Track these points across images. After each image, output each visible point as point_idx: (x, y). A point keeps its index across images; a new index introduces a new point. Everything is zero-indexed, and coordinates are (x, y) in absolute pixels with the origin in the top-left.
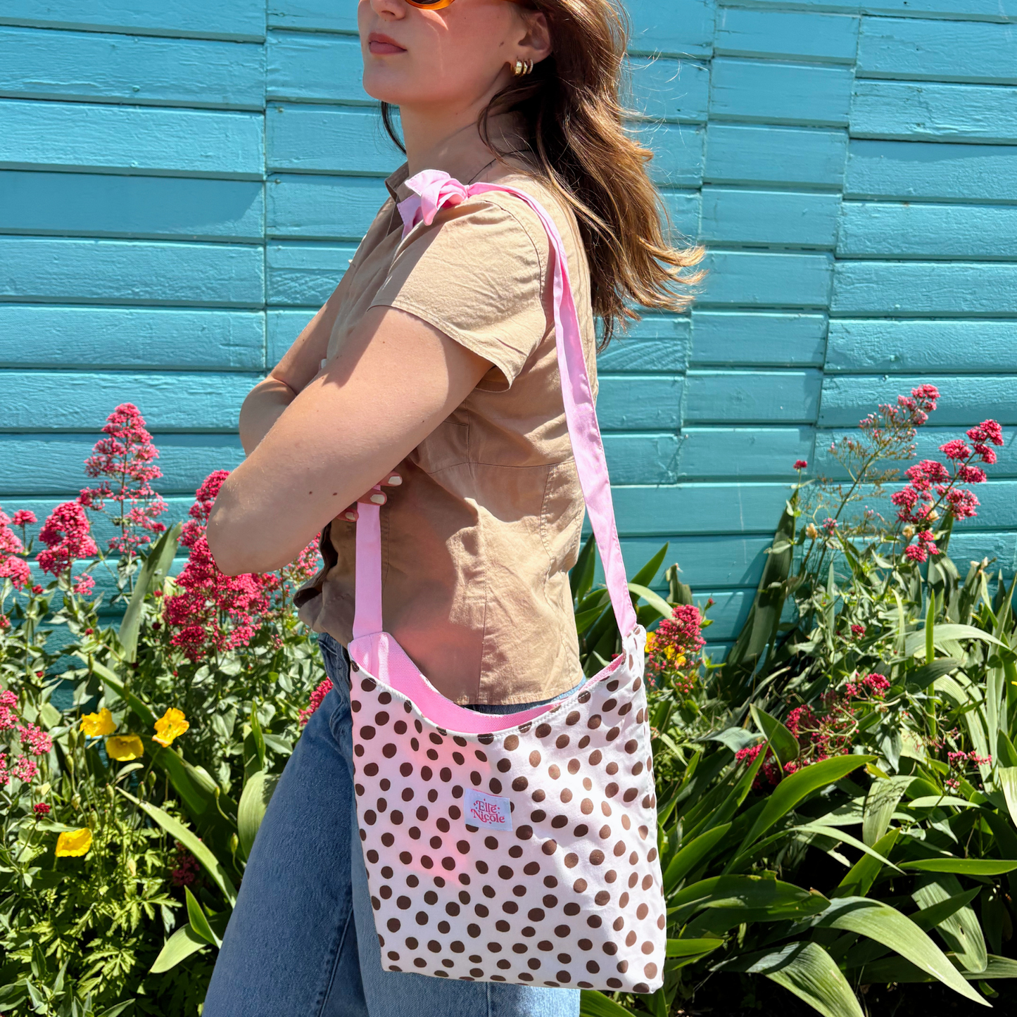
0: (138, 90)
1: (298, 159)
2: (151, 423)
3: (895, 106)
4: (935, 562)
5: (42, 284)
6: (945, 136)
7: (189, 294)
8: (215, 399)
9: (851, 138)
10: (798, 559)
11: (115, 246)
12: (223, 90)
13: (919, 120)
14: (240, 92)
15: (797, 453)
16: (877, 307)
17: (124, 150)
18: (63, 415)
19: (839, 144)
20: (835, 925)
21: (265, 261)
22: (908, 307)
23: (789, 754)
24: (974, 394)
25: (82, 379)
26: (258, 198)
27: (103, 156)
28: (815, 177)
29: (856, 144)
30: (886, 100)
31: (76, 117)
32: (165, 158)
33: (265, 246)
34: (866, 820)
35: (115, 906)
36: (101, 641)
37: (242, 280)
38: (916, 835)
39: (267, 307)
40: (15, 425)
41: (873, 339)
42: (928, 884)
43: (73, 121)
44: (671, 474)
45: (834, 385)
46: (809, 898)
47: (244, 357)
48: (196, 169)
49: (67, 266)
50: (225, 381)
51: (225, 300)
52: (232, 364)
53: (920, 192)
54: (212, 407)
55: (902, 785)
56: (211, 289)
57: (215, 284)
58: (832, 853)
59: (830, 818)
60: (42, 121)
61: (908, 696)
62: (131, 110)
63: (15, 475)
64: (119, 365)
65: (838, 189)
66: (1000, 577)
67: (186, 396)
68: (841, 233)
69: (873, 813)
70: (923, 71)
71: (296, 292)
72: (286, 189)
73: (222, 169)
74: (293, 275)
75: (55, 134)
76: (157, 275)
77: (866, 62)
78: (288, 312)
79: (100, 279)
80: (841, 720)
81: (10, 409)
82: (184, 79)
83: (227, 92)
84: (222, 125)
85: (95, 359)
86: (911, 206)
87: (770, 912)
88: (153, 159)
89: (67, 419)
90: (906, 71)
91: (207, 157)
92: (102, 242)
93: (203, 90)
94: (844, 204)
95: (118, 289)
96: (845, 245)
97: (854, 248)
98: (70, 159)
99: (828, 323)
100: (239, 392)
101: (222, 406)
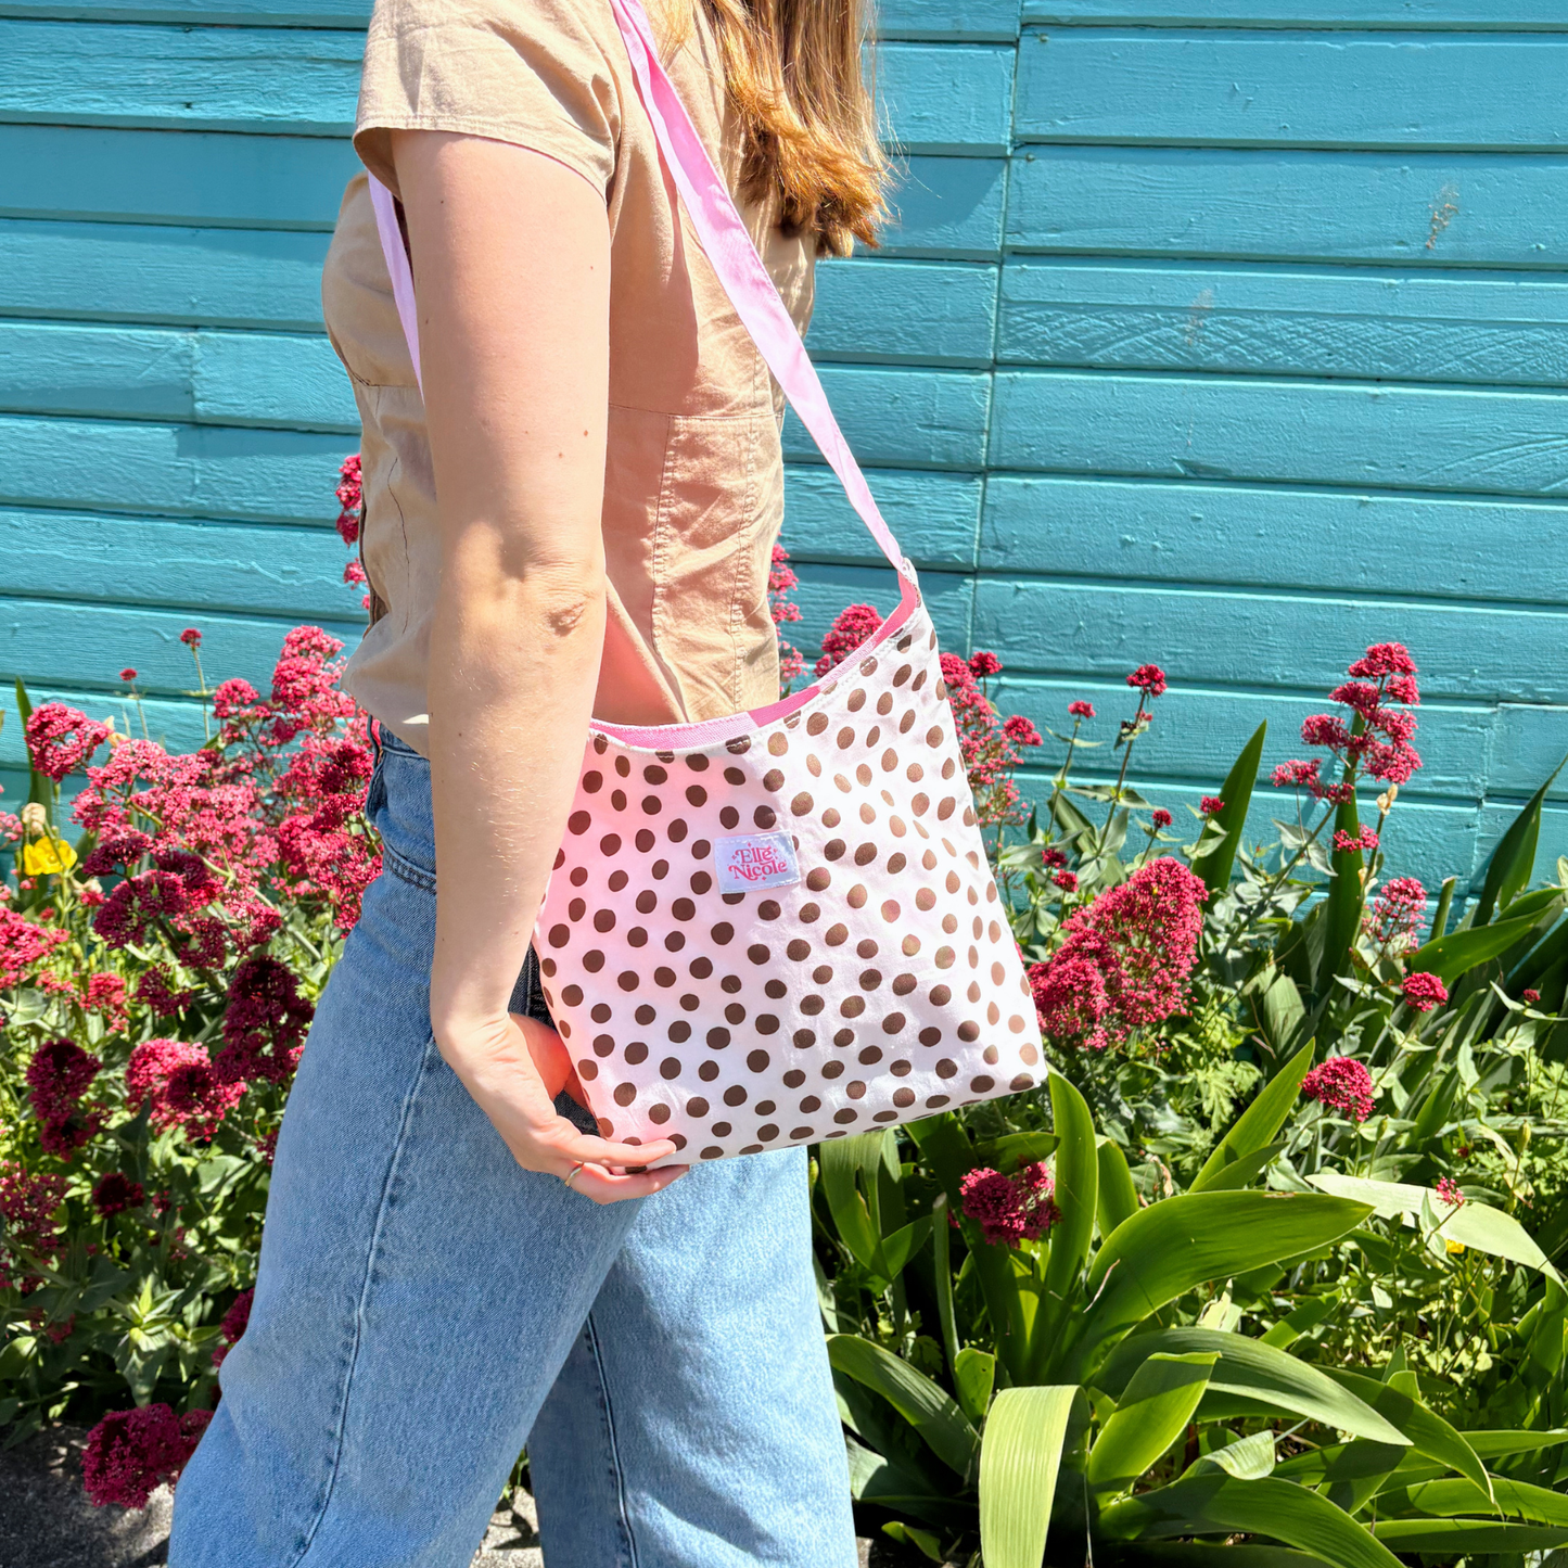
1: (1065, 119)
7: (877, 342)
8: (902, 510)
12: (954, 10)
14: (981, 12)
21: (999, 290)
26: (995, 186)
33: (1000, 264)
37: (960, 321)
39: (997, 365)
47: (953, 448)
48: (902, 139)
50: (921, 485)
51: (931, 353)
52: (934, 458)
54: (898, 525)
56: (911, 335)
57: (918, 328)
71: (1044, 342)
72: (1045, 170)
73: (941, 137)
74: (1042, 314)
78: (1028, 375)
83: (960, 10)
84: (948, 67)
91: (922, 119)
93: (922, 11)
100: (941, 503)
101: (912, 525)
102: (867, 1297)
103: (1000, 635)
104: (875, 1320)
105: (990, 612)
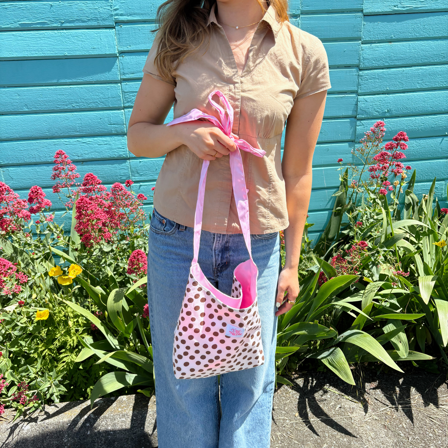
0: (63, 23)
1: (130, 46)
2: (85, 157)
4: (407, 195)
5: (38, 105)
6: (407, 10)
7: (94, 105)
8: (108, 146)
9: (364, 16)
10: (348, 197)
12: (97, 20)
13: (395, 4)
14: (104, 20)
15: (347, 154)
16: (379, 89)
17: (61, 48)
18: (52, 156)
19: (359, 19)
20: (347, 341)
21: (122, 89)
22: (392, 89)
23: (332, 274)
24: (423, 124)
25: (58, 142)
26: (116, 64)
27: (53, 51)
28: (349, 35)
29: (367, 18)
31: (41, 36)
32: (78, 50)
33: (121, 83)
34: (363, 300)
35: (68, 337)
37: (113, 98)
38: (385, 305)
39: (124, 108)
40: (35, 161)
41: (377, 103)
42: (389, 324)
43: (40, 38)
45: (361, 124)
46: (329, 331)
47: (117, 129)
48: (90, 54)
49: (46, 97)
50: (111, 139)
51: (108, 106)
52: (113, 132)
53: (397, 37)
54: (108, 149)
55: (379, 285)
56: (102, 102)
57: (103, 100)
58: (349, 312)
59: (349, 299)
60: (28, 39)
61: (379, 249)
62: (62, 31)
64: (70, 135)
65: (359, 39)
66: (437, 200)
67: (97, 146)
68: (362, 58)
69: (366, 297)
72: (127, 59)
73: (100, 53)
74: (133, 94)
75: (34, 44)
76: (81, 98)
79: (59, 102)
81: (32, 155)
82: (81, 16)
83: (99, 20)
84: (98, 35)
85: (61, 133)
86: (392, 43)
88: (73, 51)
91: (94, 48)
93: (89, 20)
94: (362, 45)
95: (66, 105)
96: (364, 64)
97: (367, 65)
99: (358, 98)
100: (117, 143)
101: (111, 149)
102: (126, 339)
103: (138, 173)
104: (129, 343)
105: (134, 168)
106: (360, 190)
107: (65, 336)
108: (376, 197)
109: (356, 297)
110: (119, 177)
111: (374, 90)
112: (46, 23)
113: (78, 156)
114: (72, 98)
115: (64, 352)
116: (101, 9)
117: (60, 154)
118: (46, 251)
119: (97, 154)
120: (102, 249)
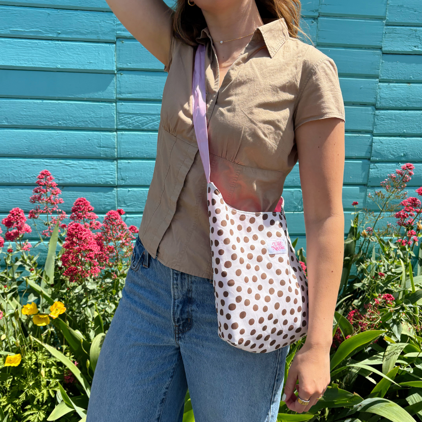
0: (60, 33)
1: (130, 64)
2: (67, 181)
3: (404, 38)
5: (19, 120)
7: (83, 124)
8: (94, 170)
9: (383, 53)
10: (358, 247)
11: (50, 103)
12: (97, 33)
13: (416, 44)
14: (105, 34)
15: (358, 198)
16: (395, 131)
17: (54, 60)
18: (29, 177)
19: (377, 56)
20: (368, 411)
21: (116, 110)
22: (410, 132)
23: (348, 332)
25: (37, 162)
26: (113, 81)
27: (45, 63)
28: (366, 71)
29: (386, 56)
30: (400, 35)
31: (33, 45)
32: (72, 64)
33: (116, 103)
34: (384, 363)
35: (37, 391)
36: (38, 274)
37: (106, 118)
38: (408, 371)
39: (117, 130)
40: (8, 182)
41: (393, 146)
42: (414, 394)
43: (32, 47)
44: (299, 207)
45: (375, 167)
46: (353, 397)
47: (107, 153)
48: (85, 68)
49: (30, 112)
50: (99, 163)
51: (99, 127)
52: (102, 156)
53: (416, 78)
54: (93, 174)
55: (401, 347)
56: (92, 122)
57: (94, 120)
58: (367, 377)
59: (367, 361)
60: (18, 47)
61: (405, 305)
62: (57, 42)
63: (8, 204)
64: (53, 155)
65: (376, 77)
67: (82, 169)
68: (378, 97)
69: (387, 360)
70: (417, 22)
71: (130, 124)
72: (125, 77)
73: (96, 68)
74: (129, 116)
75: (24, 53)
76: (69, 116)
77: (389, 18)
78: (126, 133)
79: (44, 118)
80: (374, 317)
81: (6, 175)
82: (80, 29)
83: (99, 34)
84: (97, 49)
85: (42, 153)
86: (411, 85)
87: (336, 403)
88: (67, 64)
89: (30, 179)
90: (410, 21)
91: (90, 63)
92: (45, 101)
93: (88, 33)
94: (380, 84)
95: (52, 122)
96: (380, 103)
97: (384, 104)
98: (30, 64)
99: (373, 139)
100: (105, 168)
101: (98, 174)
103: (125, 203)
105: (122, 197)
106: (373, 239)
107: (34, 389)
108: (397, 248)
109: (376, 360)
110: (103, 206)
111: (391, 131)
112: (40, 32)
113: (59, 180)
114: (59, 114)
115: (30, 409)
116: (102, 23)
117: (45, 174)
118: (13, 286)
119: (80, 178)
120: (86, 286)
